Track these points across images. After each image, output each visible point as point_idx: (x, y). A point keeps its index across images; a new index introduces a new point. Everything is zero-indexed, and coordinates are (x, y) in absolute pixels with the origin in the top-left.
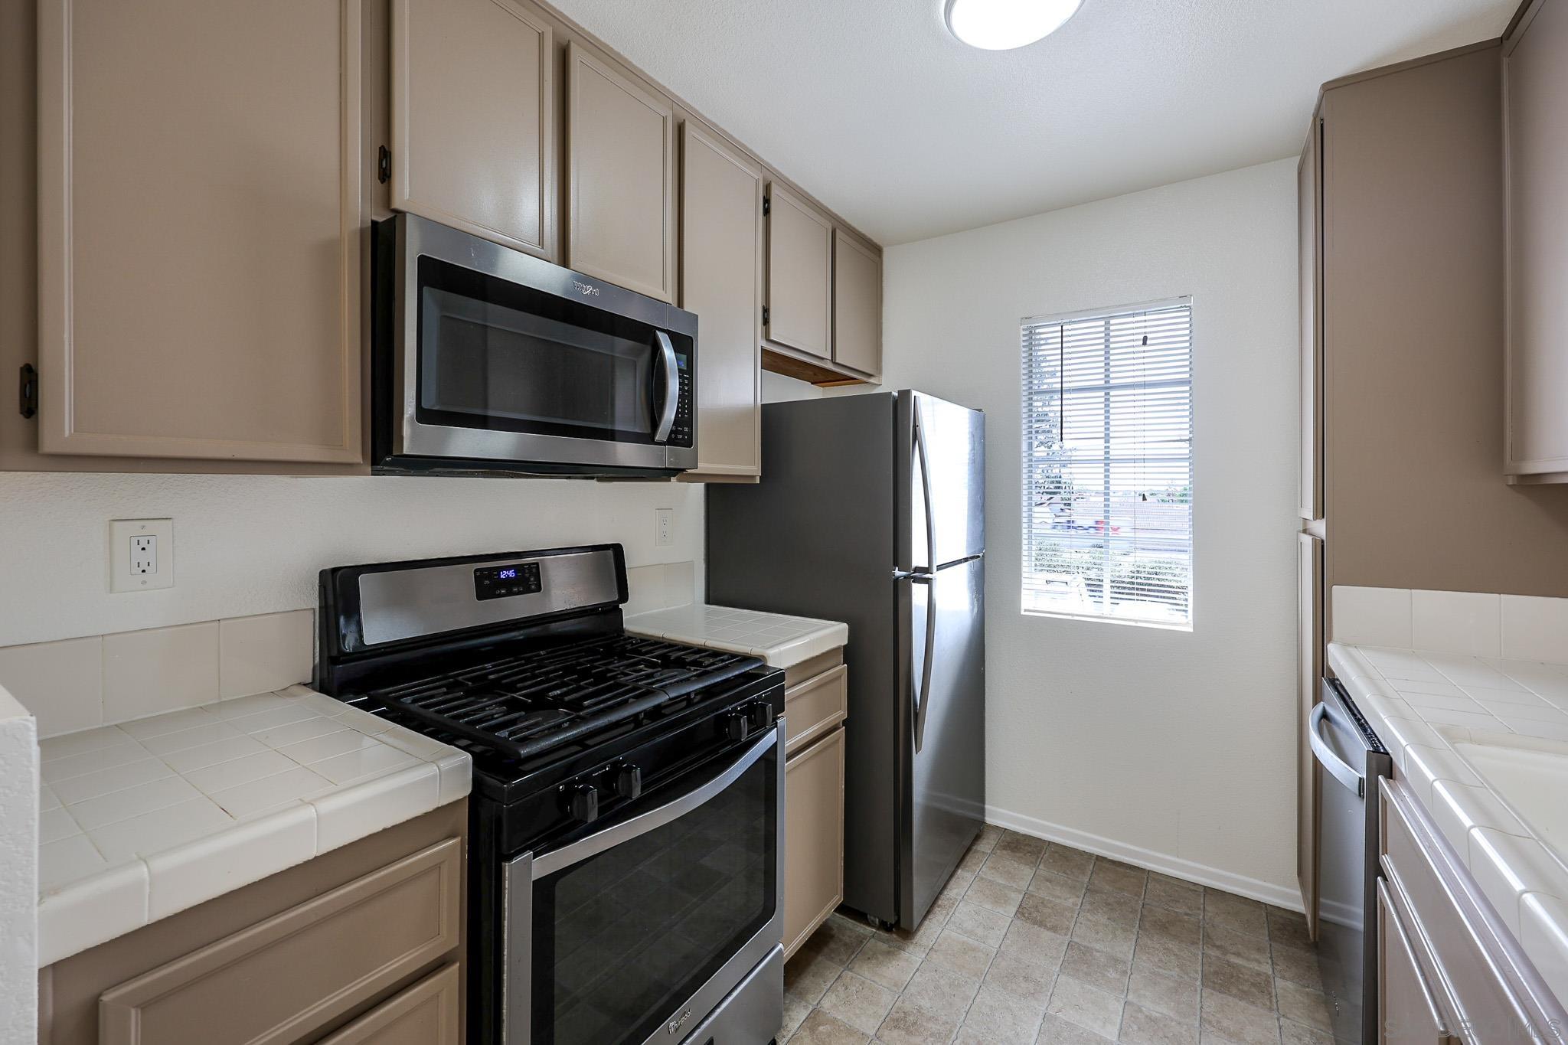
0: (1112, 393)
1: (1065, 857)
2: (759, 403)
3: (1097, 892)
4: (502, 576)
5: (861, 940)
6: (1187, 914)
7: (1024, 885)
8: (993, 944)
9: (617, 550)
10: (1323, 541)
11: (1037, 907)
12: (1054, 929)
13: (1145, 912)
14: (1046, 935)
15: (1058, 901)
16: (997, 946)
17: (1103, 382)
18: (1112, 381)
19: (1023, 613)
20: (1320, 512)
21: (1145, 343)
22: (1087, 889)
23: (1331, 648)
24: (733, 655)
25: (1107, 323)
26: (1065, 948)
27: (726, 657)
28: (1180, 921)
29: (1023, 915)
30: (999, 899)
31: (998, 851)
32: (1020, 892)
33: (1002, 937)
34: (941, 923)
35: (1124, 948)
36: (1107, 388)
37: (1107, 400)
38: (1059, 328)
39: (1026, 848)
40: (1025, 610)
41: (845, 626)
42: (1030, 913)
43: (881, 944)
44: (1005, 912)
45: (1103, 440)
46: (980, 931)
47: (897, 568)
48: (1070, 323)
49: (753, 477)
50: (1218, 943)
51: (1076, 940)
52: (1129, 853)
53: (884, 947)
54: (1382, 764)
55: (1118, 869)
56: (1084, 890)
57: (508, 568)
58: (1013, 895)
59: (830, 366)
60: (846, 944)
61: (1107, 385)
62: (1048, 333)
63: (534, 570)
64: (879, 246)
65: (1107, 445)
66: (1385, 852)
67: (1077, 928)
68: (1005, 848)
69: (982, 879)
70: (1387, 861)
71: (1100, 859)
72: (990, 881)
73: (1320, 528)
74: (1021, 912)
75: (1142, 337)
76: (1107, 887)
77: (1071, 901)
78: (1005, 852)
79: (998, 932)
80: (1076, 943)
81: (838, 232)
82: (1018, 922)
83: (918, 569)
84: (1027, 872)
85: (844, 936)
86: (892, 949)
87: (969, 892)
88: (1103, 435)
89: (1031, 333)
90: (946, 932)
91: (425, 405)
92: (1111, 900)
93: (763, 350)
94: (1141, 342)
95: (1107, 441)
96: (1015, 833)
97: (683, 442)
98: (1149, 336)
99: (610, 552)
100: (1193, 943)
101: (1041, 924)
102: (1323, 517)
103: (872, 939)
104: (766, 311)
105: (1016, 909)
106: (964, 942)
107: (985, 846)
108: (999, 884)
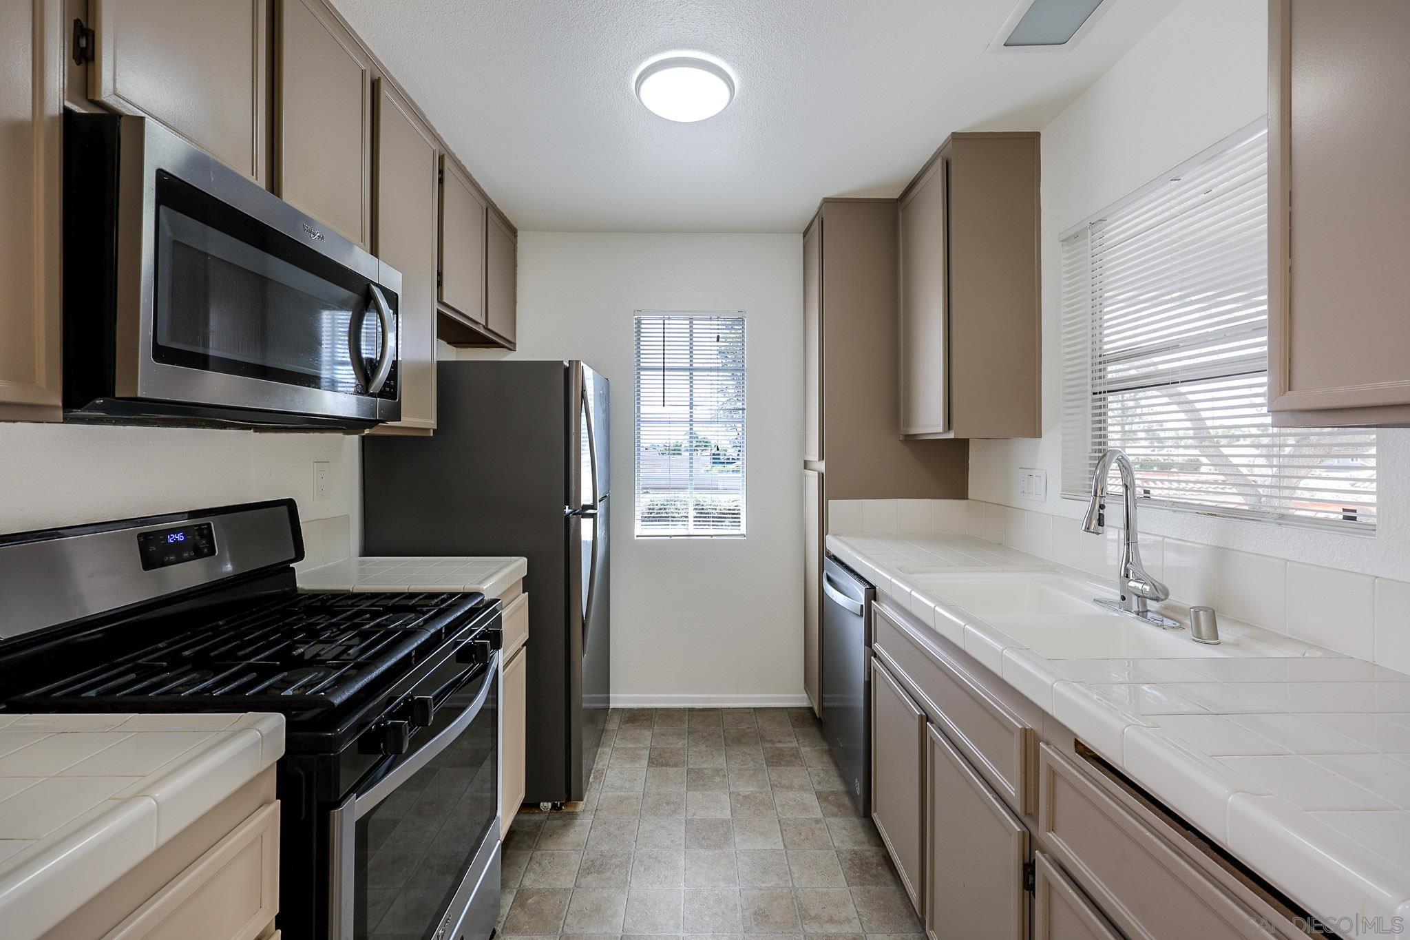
0: (694, 373)
1: (668, 715)
2: (435, 360)
3: (695, 732)
4: (170, 541)
5: (539, 826)
6: (748, 728)
7: (648, 743)
8: (639, 790)
9: (290, 505)
10: (823, 474)
11: (660, 755)
12: (675, 765)
13: (726, 735)
14: (671, 771)
15: (673, 746)
16: (642, 790)
17: (688, 365)
18: (694, 365)
19: (636, 538)
20: (821, 457)
21: (718, 341)
22: (689, 733)
23: (829, 538)
24: (452, 595)
25: (691, 323)
26: (686, 775)
27: (445, 596)
28: (746, 733)
29: (653, 763)
30: (634, 758)
31: (623, 726)
32: (646, 749)
33: (644, 783)
34: (598, 789)
35: (720, 762)
36: (691, 369)
37: (691, 378)
38: (662, 322)
39: (642, 717)
40: (637, 536)
41: (525, 560)
42: (658, 760)
43: (556, 821)
44: (640, 765)
45: (689, 407)
46: (627, 785)
47: (567, 507)
48: (669, 319)
49: (428, 429)
50: (769, 739)
51: (691, 767)
52: (708, 700)
53: (560, 823)
54: (872, 593)
55: (703, 713)
56: (687, 734)
57: (175, 530)
58: (643, 752)
59: (482, 331)
60: (527, 833)
61: (691, 367)
62: (652, 327)
63: (205, 532)
64: (516, 229)
65: (691, 411)
66: (876, 641)
67: (689, 759)
68: (627, 722)
69: (618, 748)
70: (877, 646)
71: (691, 710)
72: (624, 748)
73: (821, 466)
74: (652, 762)
75: (716, 335)
76: (700, 727)
77: (681, 743)
78: (628, 725)
79: (640, 781)
80: (692, 769)
81: (489, 209)
82: (651, 769)
83: (586, 507)
84: (647, 734)
85: (523, 828)
86: (566, 822)
87: (611, 761)
88: (688, 403)
89: (639, 322)
90: (603, 794)
91: (161, 342)
92: (705, 734)
93: (439, 313)
94: (716, 339)
95: (691, 408)
96: (630, 710)
97: (389, 395)
98: (721, 335)
99: (284, 509)
100: (756, 744)
101: (667, 765)
102: (823, 459)
103: (548, 821)
104: (440, 274)
105: (647, 761)
106: (618, 797)
107: (613, 725)
108: (631, 748)
